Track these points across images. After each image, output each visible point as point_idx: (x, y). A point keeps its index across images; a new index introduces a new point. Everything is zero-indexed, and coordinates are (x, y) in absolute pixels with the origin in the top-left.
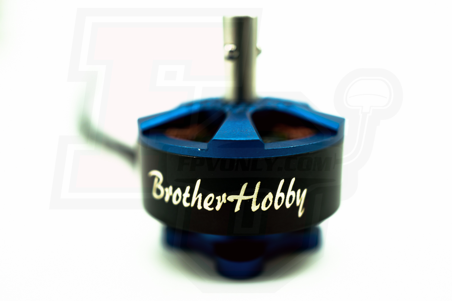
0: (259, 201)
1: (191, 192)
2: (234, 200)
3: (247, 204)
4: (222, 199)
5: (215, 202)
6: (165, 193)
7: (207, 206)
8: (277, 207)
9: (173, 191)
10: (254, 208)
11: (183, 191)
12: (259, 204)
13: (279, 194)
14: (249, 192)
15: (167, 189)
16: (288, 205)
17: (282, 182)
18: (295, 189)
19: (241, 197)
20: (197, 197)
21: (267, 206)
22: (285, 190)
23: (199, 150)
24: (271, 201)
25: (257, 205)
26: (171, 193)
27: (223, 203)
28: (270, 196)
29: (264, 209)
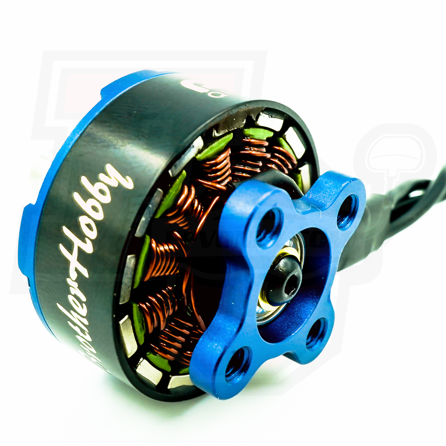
0: (82, 237)
10: (89, 248)
13: (85, 205)
22: (86, 195)
29: (93, 234)
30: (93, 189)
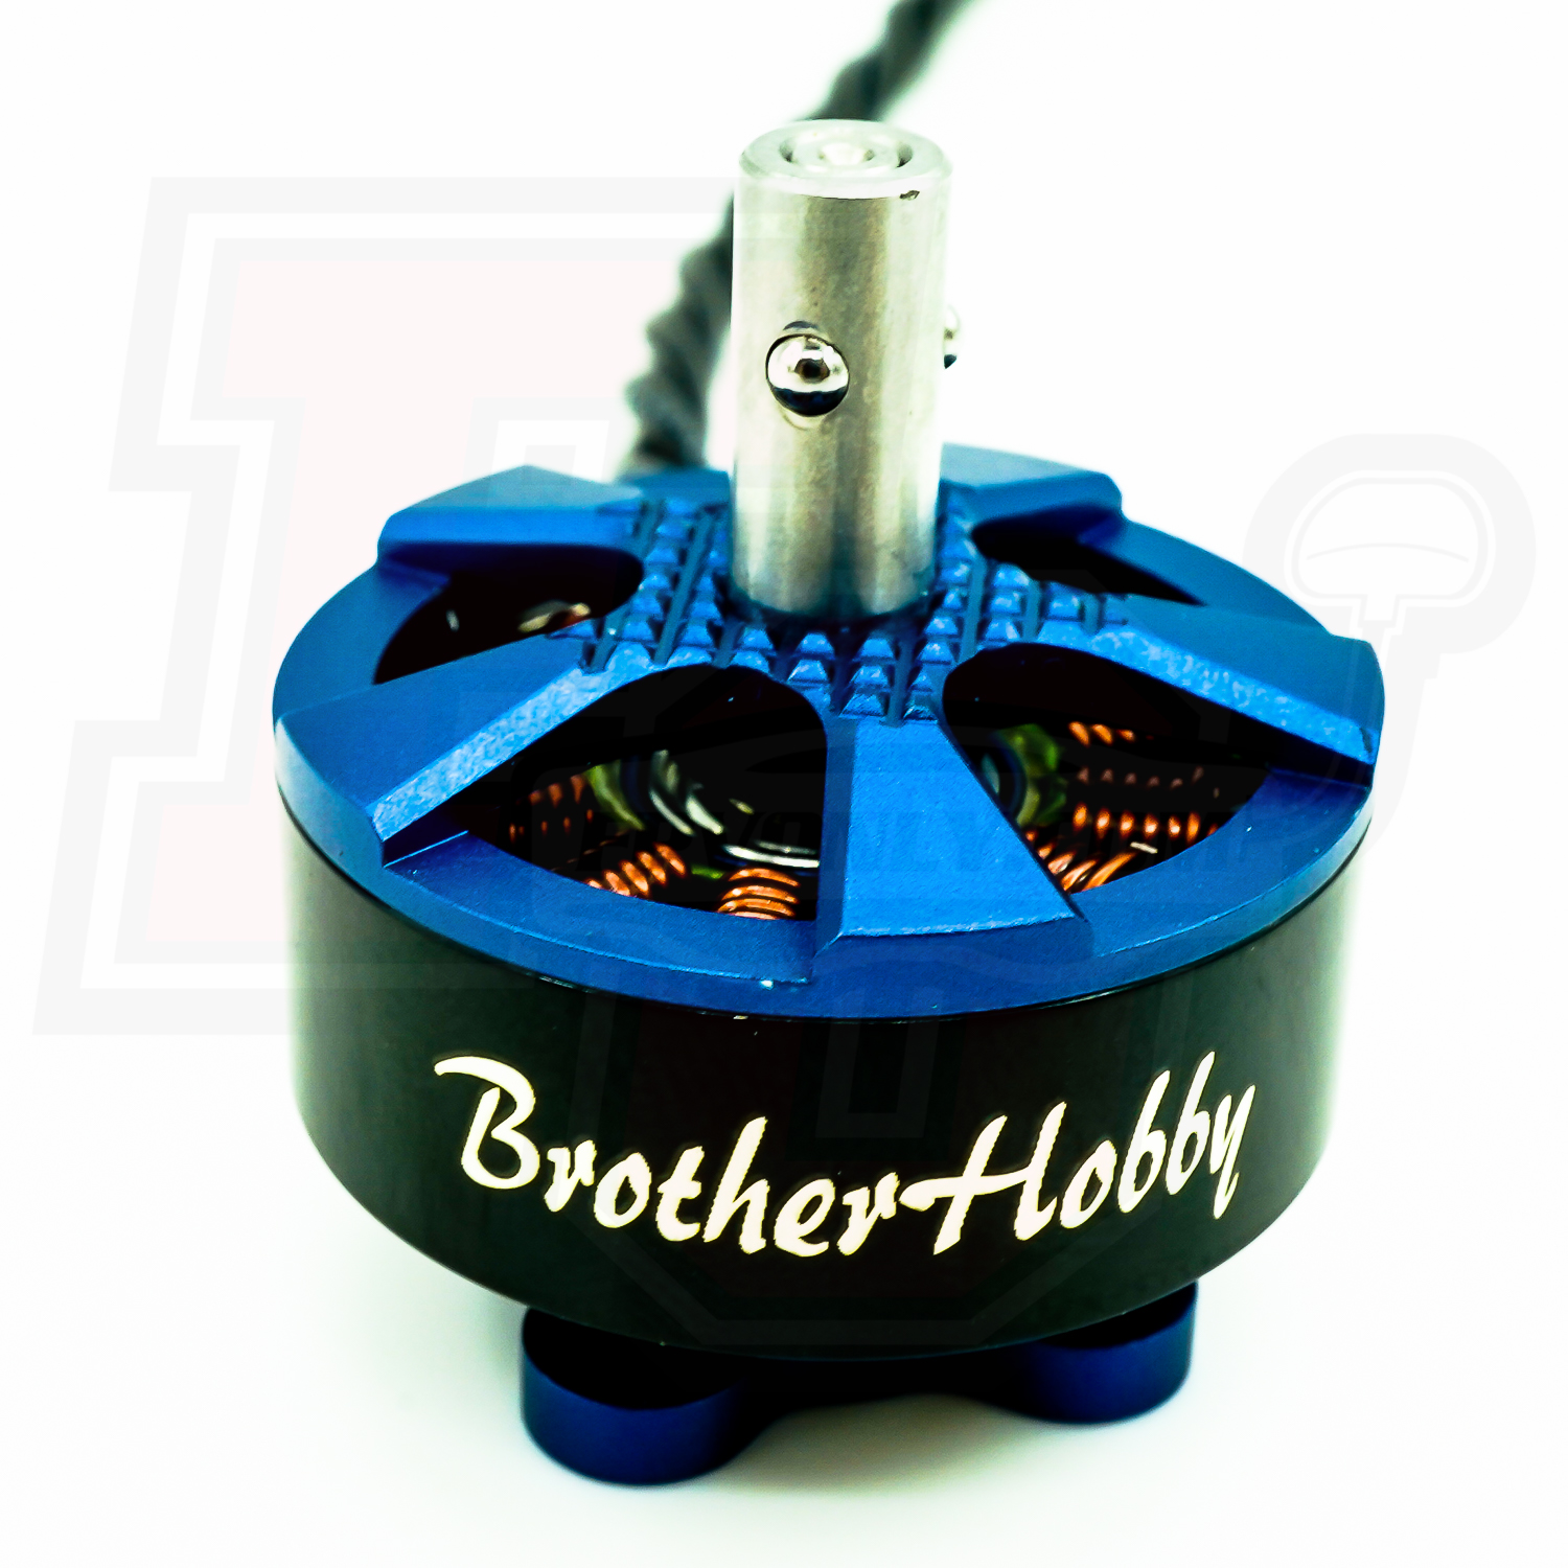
1: (709, 1175)
5: (838, 1219)
7: (792, 1237)
8: (1129, 1200)
9: (601, 1167)
11: (661, 1169)
12: (1055, 1201)
15: (558, 1155)
16: (1176, 1182)
17: (1161, 1083)
21: (1086, 1201)
23: (768, 984)
24: (1106, 1180)
25: (1041, 1208)
27: (880, 1218)
28: (1103, 1157)
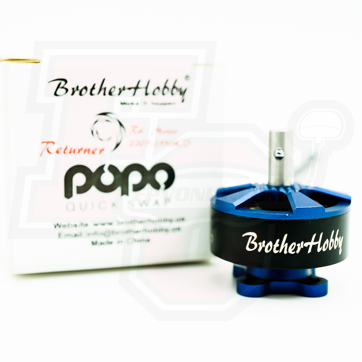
0: (322, 245)
2: (308, 246)
3: (315, 247)
4: (301, 246)
6: (258, 246)
10: (319, 250)
12: (322, 247)
13: (332, 240)
14: (316, 240)
18: (338, 237)
19: (312, 243)
20: (284, 245)
21: (325, 248)
22: (334, 238)
24: (328, 245)
25: (320, 248)
26: (264, 246)
29: (324, 250)
30: (337, 239)
